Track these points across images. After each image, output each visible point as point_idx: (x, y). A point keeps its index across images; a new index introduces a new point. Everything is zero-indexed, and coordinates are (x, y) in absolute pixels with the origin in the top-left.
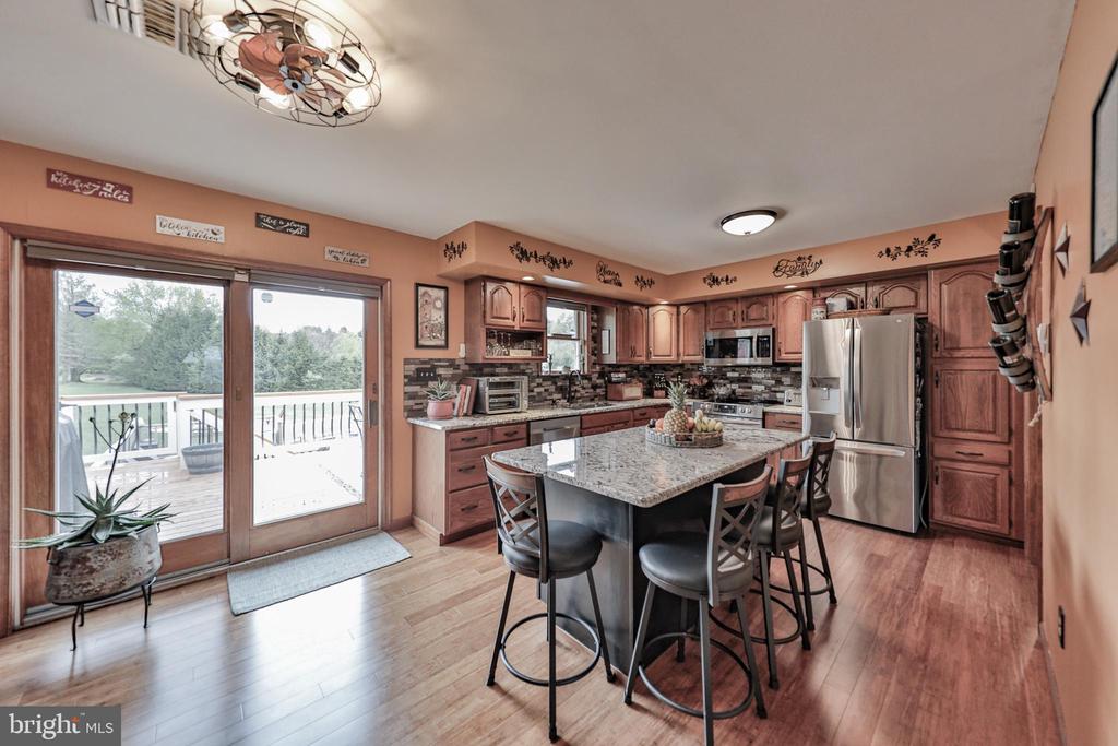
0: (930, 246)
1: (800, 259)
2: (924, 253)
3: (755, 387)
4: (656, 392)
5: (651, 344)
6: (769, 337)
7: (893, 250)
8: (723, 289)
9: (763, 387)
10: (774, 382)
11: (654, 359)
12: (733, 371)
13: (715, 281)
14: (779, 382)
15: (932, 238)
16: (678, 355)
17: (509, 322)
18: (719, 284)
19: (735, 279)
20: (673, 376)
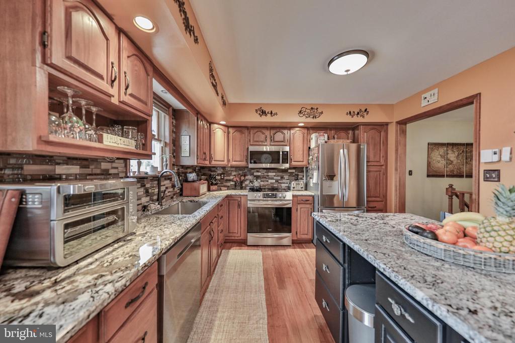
0: (365, 114)
1: (312, 108)
2: (363, 117)
3: (270, 181)
4: (211, 187)
5: (212, 152)
6: (288, 152)
7: (352, 112)
8: (267, 119)
9: (274, 181)
10: (279, 178)
11: (213, 163)
12: (258, 172)
13: (263, 113)
14: (282, 178)
15: (366, 110)
16: (228, 161)
17: (104, 85)
18: (266, 115)
19: (276, 114)
20: (218, 175)
